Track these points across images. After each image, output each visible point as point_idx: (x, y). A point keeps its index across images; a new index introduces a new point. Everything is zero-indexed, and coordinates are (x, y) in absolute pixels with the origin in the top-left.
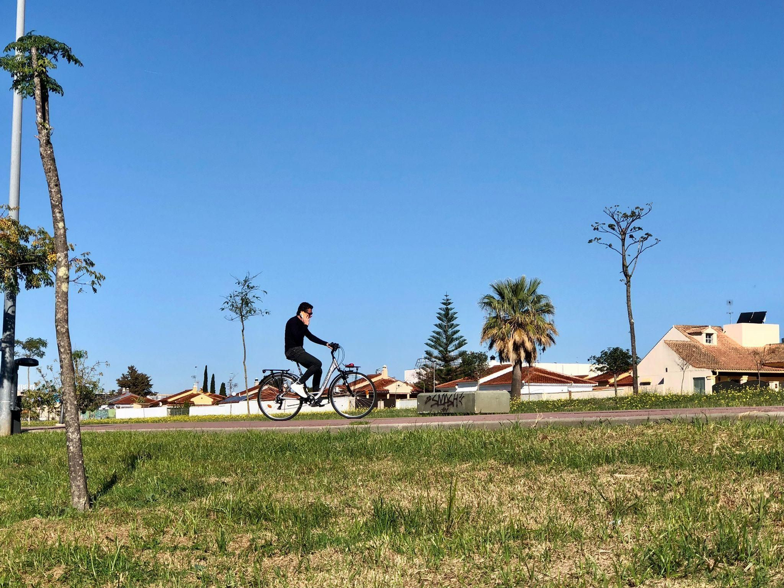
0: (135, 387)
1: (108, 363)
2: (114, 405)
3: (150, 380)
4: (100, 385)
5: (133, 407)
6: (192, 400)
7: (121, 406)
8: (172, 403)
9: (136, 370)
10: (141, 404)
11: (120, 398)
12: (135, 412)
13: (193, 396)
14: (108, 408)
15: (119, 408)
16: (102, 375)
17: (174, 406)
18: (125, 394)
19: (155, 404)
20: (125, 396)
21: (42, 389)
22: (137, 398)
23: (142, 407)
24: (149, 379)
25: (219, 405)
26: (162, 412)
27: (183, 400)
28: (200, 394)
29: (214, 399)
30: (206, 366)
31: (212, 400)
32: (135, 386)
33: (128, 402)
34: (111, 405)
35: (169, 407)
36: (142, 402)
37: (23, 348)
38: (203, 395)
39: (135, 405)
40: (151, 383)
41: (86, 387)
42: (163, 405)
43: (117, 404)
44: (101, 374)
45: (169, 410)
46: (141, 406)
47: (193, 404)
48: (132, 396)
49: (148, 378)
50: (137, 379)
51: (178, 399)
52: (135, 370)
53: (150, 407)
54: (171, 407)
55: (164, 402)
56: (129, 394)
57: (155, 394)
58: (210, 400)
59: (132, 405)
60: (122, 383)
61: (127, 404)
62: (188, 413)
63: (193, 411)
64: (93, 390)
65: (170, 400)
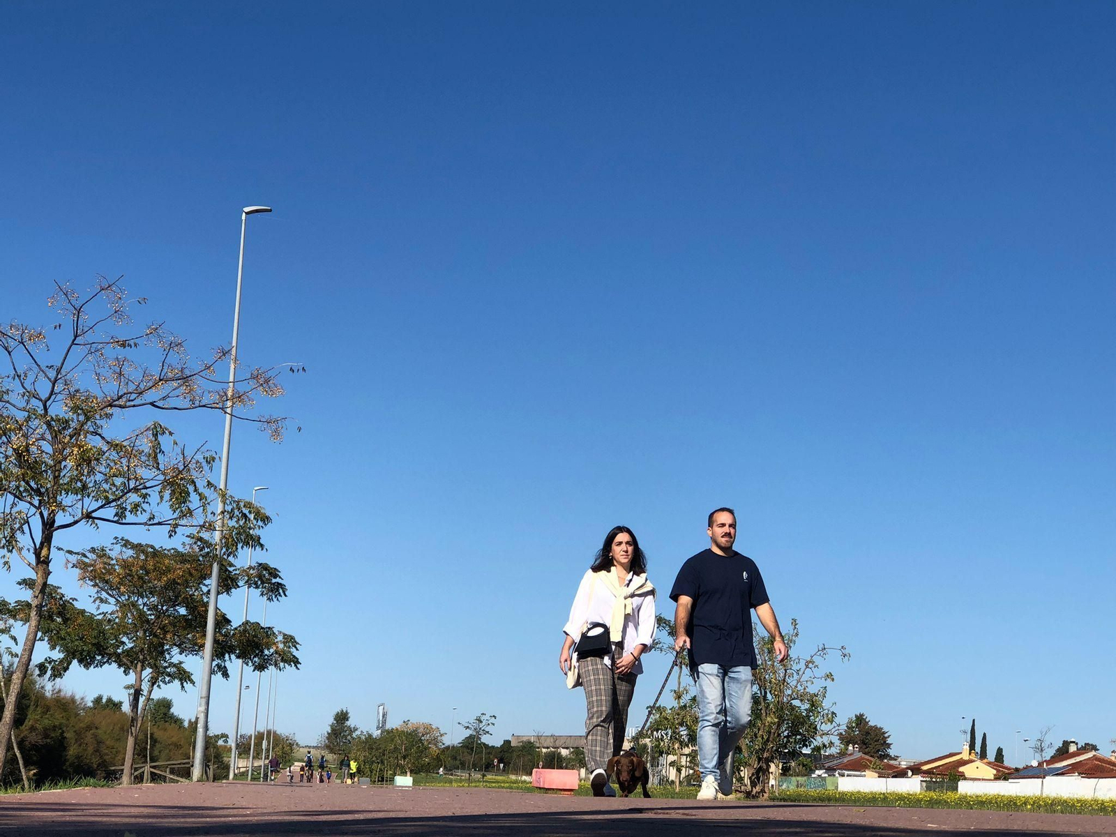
0: (864, 747)
1: (846, 652)
2: (835, 770)
3: (889, 736)
4: (826, 704)
5: (865, 776)
6: (961, 769)
7: (846, 773)
8: (929, 772)
9: (867, 720)
10: (876, 772)
11: (846, 760)
12: (868, 783)
13: (964, 763)
14: (826, 775)
15: (843, 776)
16: (833, 680)
17: (931, 778)
18: (850, 755)
19: (901, 774)
20: (852, 758)
21: (691, 707)
22: (871, 762)
23: (879, 777)
24: (886, 735)
25: (1010, 780)
26: (912, 785)
27: (948, 768)
28: (974, 761)
29: (998, 771)
30: (974, 720)
31: (995, 772)
32: (865, 744)
33: (857, 767)
34: (831, 770)
35: (925, 779)
36: (880, 768)
37: (669, 633)
38: (978, 763)
39: (867, 773)
40: (889, 741)
41: (793, 708)
42: (913, 774)
43: (839, 769)
44: (829, 676)
45: (924, 784)
46: (877, 775)
47: (963, 777)
48: (864, 759)
49: (884, 733)
50: (868, 733)
51: (939, 766)
52: (865, 720)
53: (893, 777)
54: (928, 779)
55: (916, 770)
56: (858, 755)
57: (895, 758)
58: (991, 772)
59: (863, 773)
60: (846, 739)
61: (856, 771)
62: (957, 790)
63: (964, 788)
64: (808, 717)
65: (925, 768)
